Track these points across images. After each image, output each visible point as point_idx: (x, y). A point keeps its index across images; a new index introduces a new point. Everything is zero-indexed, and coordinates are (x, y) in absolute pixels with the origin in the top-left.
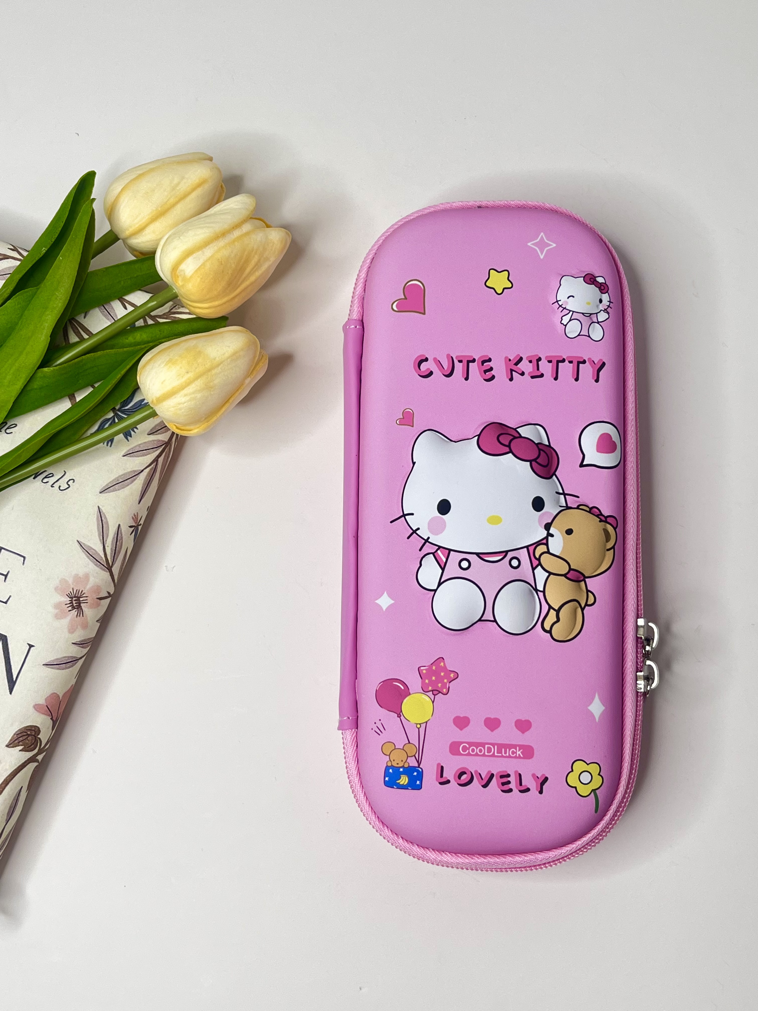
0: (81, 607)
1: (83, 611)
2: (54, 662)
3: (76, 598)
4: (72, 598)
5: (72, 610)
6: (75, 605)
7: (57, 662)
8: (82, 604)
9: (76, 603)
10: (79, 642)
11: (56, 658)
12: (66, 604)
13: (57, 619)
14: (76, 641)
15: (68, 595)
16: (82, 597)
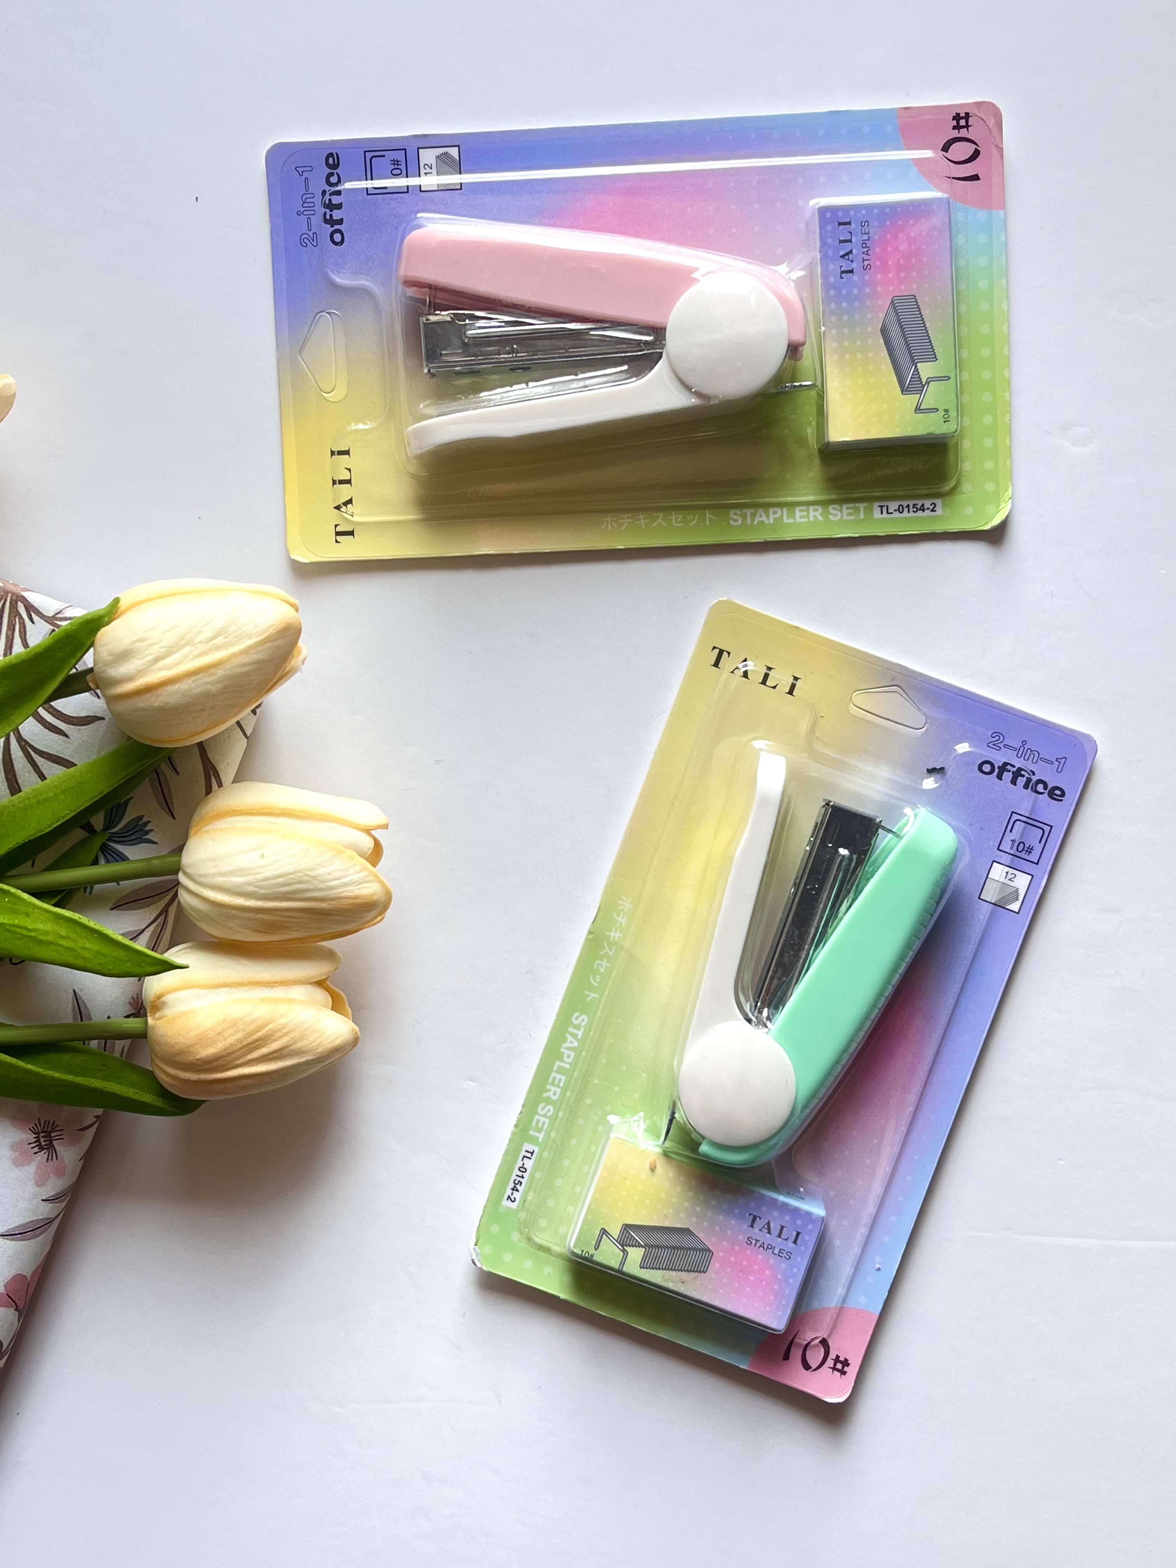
0: (53, 1145)
1: (57, 1151)
2: (14, 1231)
3: (45, 1134)
4: (38, 1133)
5: (40, 1152)
6: (43, 1144)
7: (20, 1230)
8: (55, 1143)
9: (44, 1141)
10: (53, 1196)
11: (17, 1224)
12: (29, 1144)
13: (17, 1166)
14: (48, 1196)
15: (32, 1129)
16: (54, 1132)
